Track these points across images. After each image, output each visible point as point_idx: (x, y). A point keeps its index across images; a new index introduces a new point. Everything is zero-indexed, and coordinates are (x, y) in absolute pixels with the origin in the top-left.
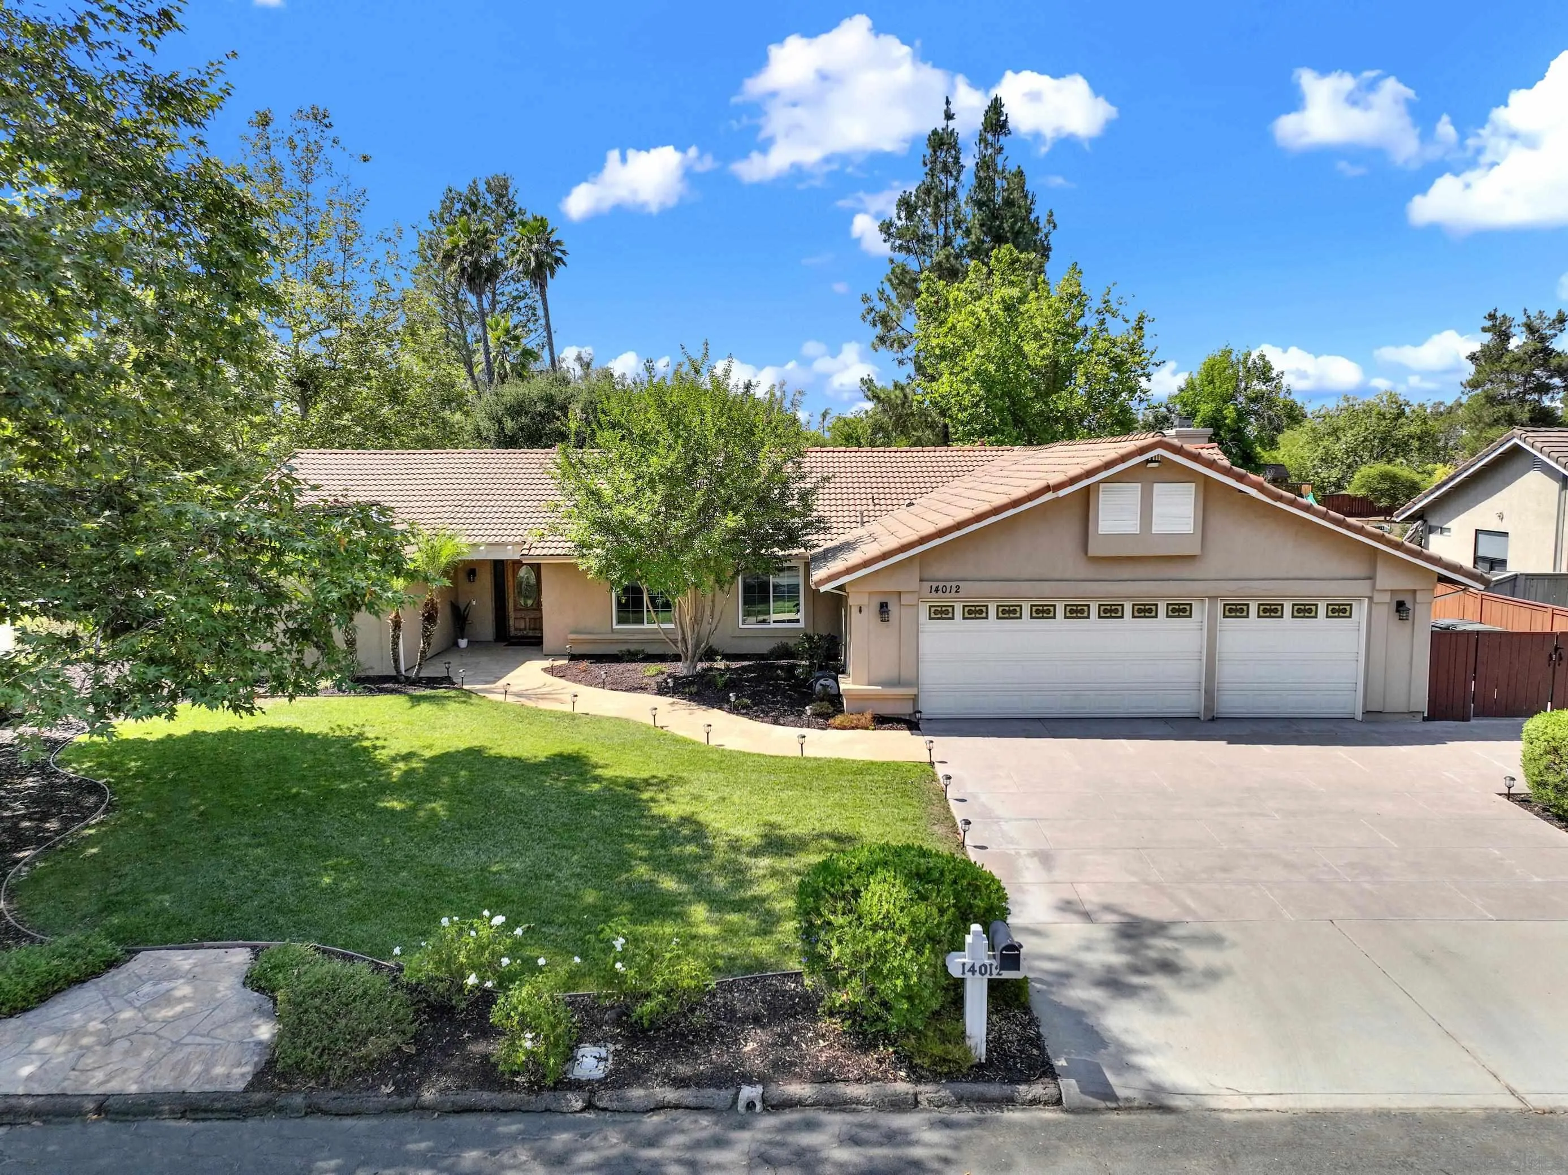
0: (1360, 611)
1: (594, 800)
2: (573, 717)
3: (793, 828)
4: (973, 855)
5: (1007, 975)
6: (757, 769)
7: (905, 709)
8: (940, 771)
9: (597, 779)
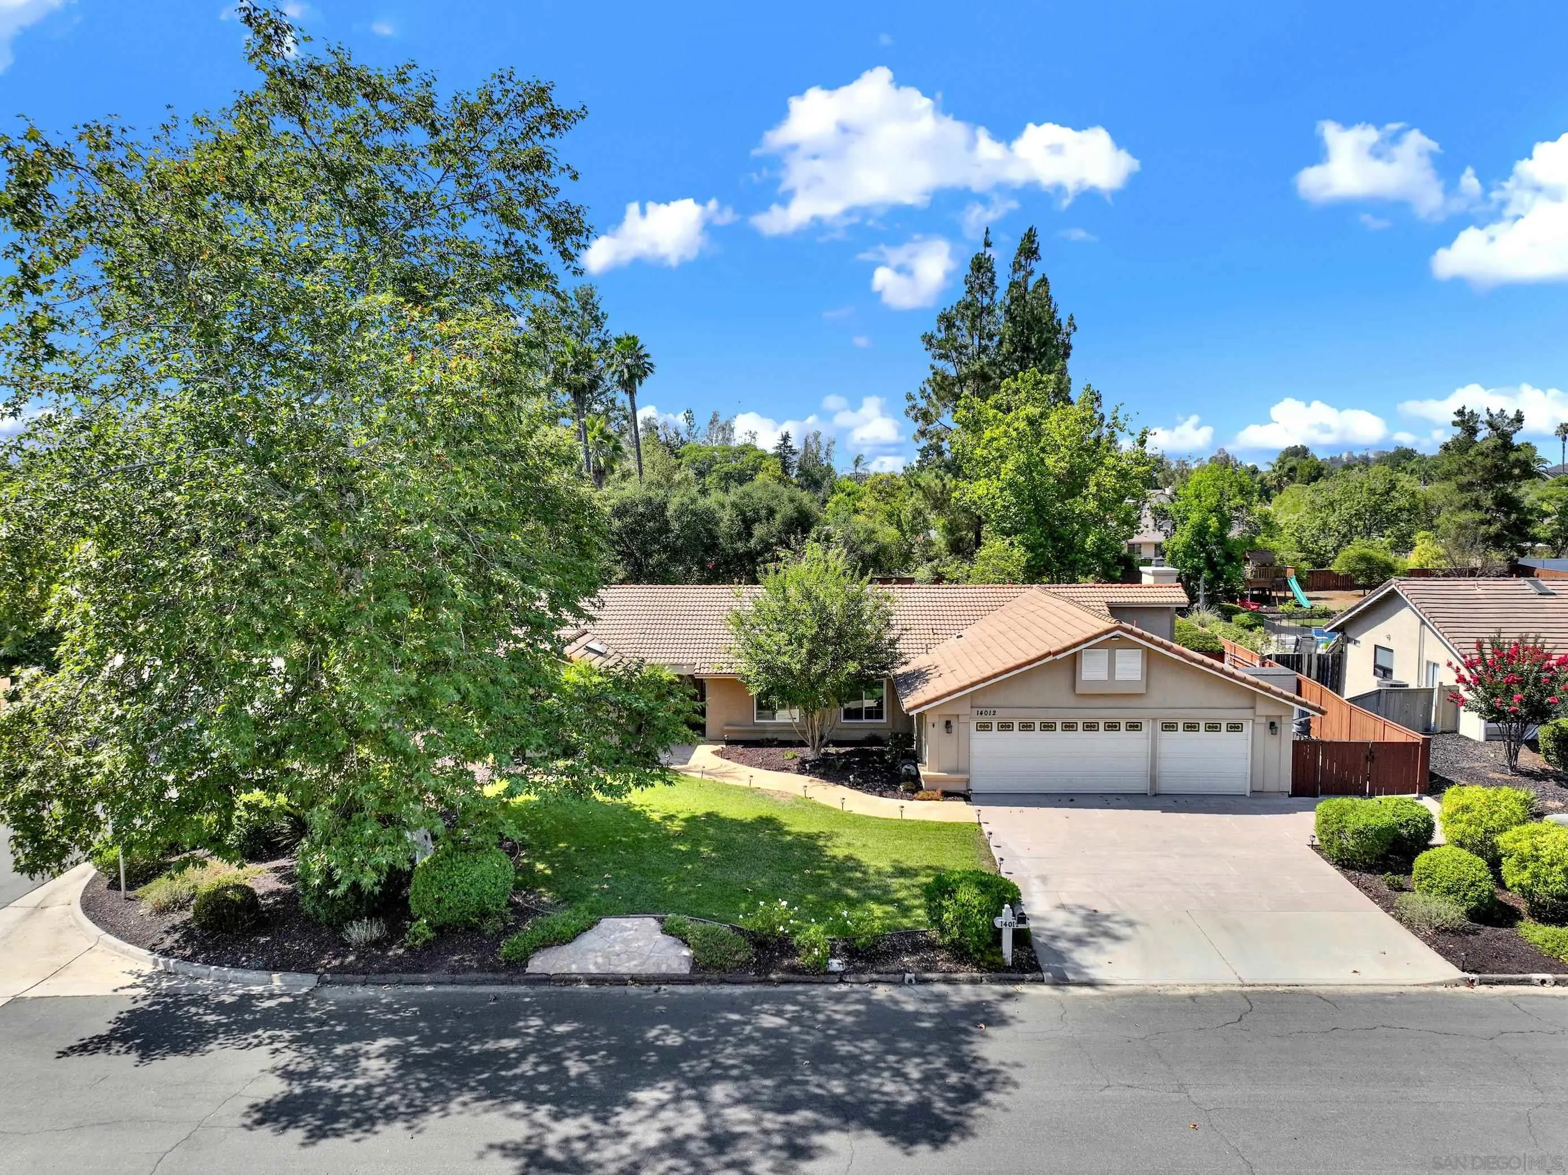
0: (1248, 728)
1: (790, 846)
2: (753, 790)
3: (910, 863)
4: (1004, 875)
5: (1021, 926)
6: (877, 827)
7: (961, 788)
8: (986, 829)
9: (789, 833)
